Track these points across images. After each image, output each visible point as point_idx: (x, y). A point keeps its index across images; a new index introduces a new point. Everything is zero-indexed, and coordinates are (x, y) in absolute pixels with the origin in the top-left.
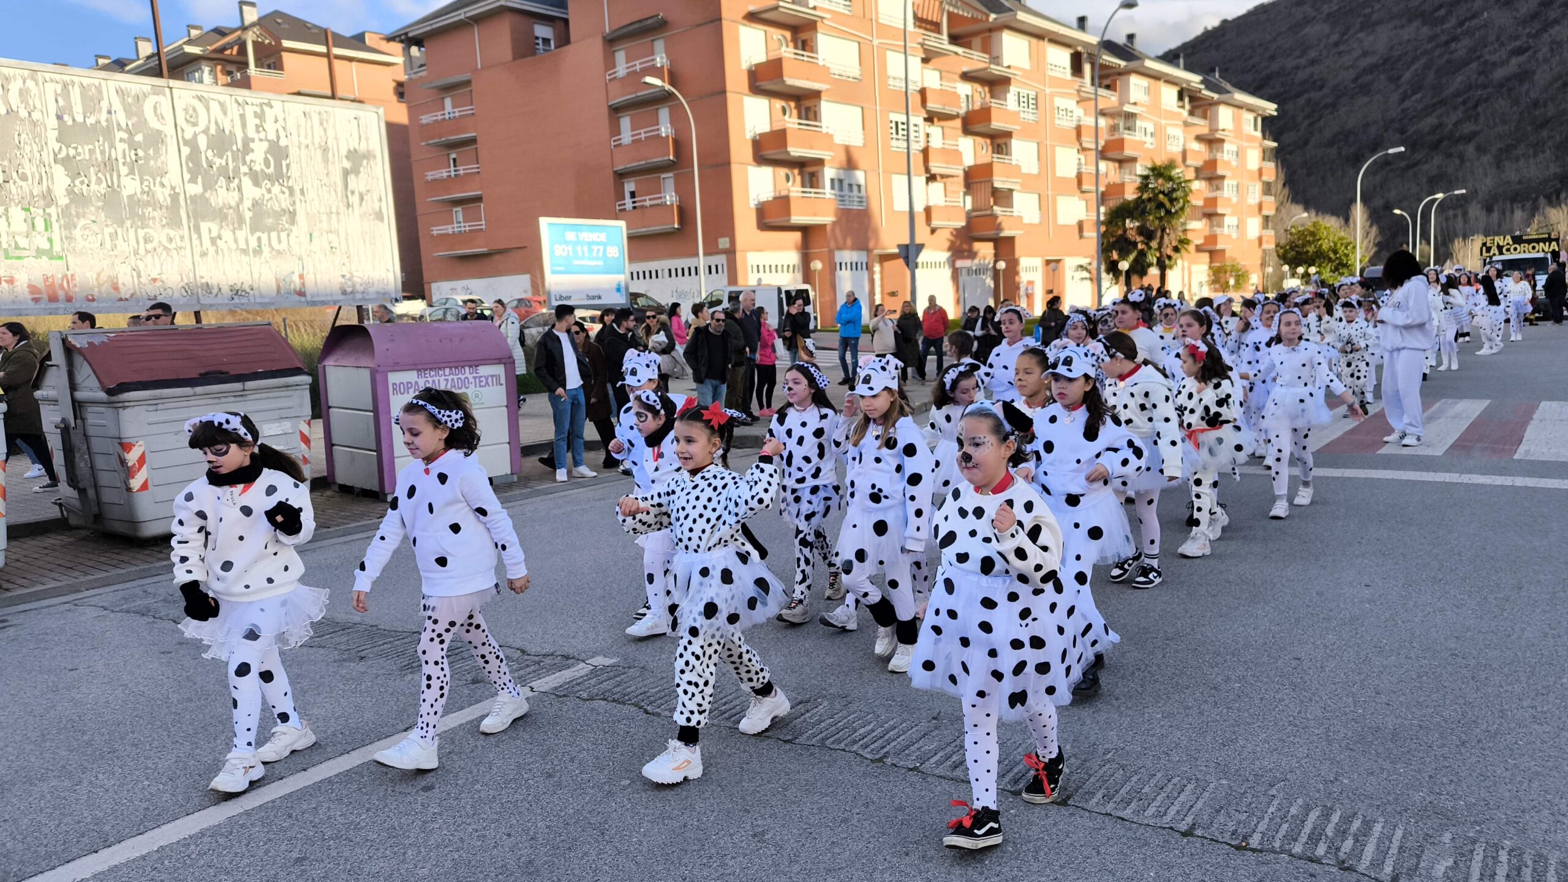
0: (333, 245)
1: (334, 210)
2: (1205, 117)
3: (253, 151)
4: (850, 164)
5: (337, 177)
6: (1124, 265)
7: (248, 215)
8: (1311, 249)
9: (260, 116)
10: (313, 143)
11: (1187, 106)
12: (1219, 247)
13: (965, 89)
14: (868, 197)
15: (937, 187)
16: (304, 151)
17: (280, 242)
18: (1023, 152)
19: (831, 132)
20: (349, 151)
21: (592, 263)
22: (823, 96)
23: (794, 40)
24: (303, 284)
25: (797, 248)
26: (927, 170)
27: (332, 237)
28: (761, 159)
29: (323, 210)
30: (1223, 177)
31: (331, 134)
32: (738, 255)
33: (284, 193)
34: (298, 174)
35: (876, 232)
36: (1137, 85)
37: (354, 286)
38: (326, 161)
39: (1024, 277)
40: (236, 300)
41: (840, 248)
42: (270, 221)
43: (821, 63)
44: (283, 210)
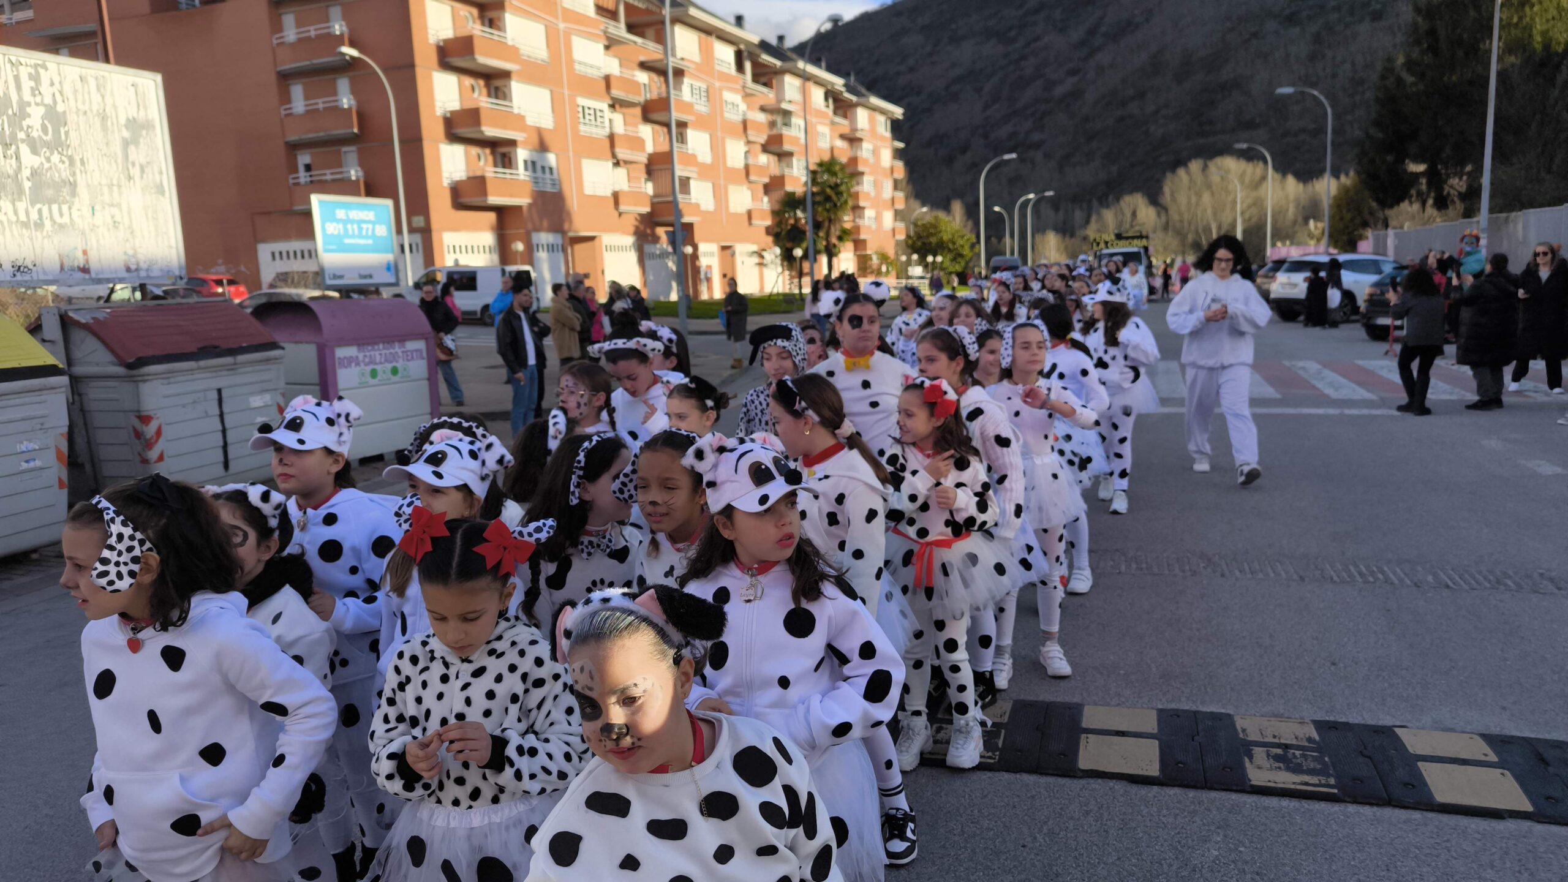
0: (118, 218)
1: (115, 182)
2: (845, 116)
3: (29, 116)
4: (543, 147)
5: (117, 148)
6: (798, 252)
7: (27, 185)
8: (933, 240)
9: (36, 78)
10: (91, 110)
11: (831, 106)
12: (862, 237)
13: (643, 77)
14: (560, 181)
15: (622, 172)
16: (82, 118)
17: (61, 215)
18: (697, 142)
19: (523, 113)
20: (128, 120)
21: (362, 242)
22: (513, 76)
23: (482, 17)
24: (87, 261)
25: (492, 229)
26: (614, 156)
27: (115, 211)
28: (453, 137)
29: (104, 182)
30: (862, 174)
31: (109, 101)
32: (435, 236)
33: (63, 162)
34: (77, 143)
35: (569, 214)
36: (790, 83)
37: (138, 264)
38: (105, 128)
39: (703, 262)
40: (19, 277)
41: (538, 229)
42: (50, 192)
43: (510, 43)
44: (63, 181)
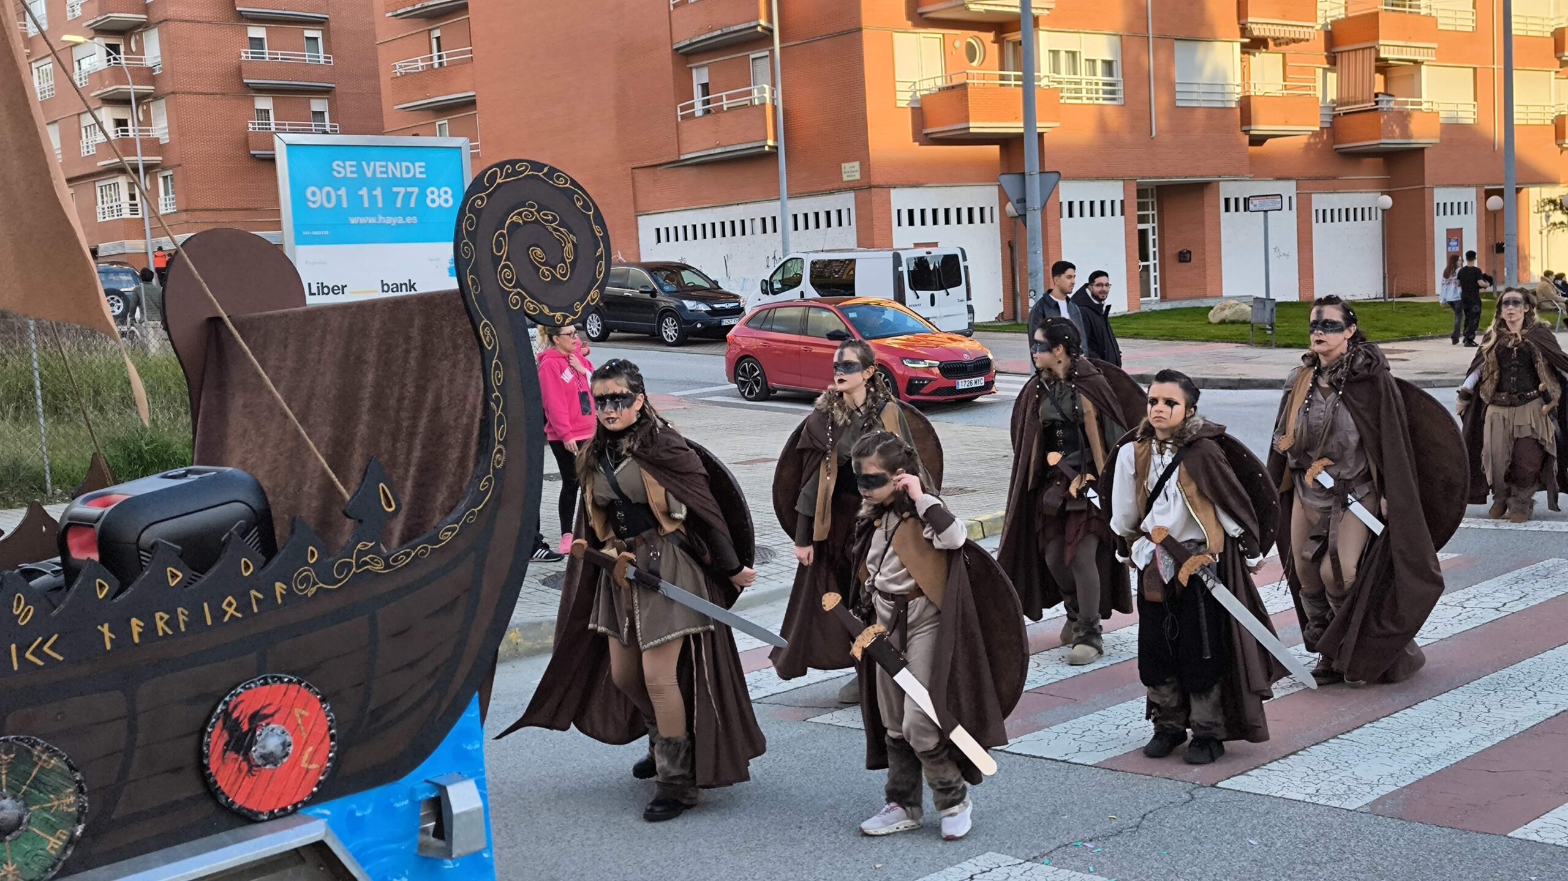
14: (1124, 83)
15: (1266, 64)
25: (994, 175)
28: (921, 18)
32: (875, 193)
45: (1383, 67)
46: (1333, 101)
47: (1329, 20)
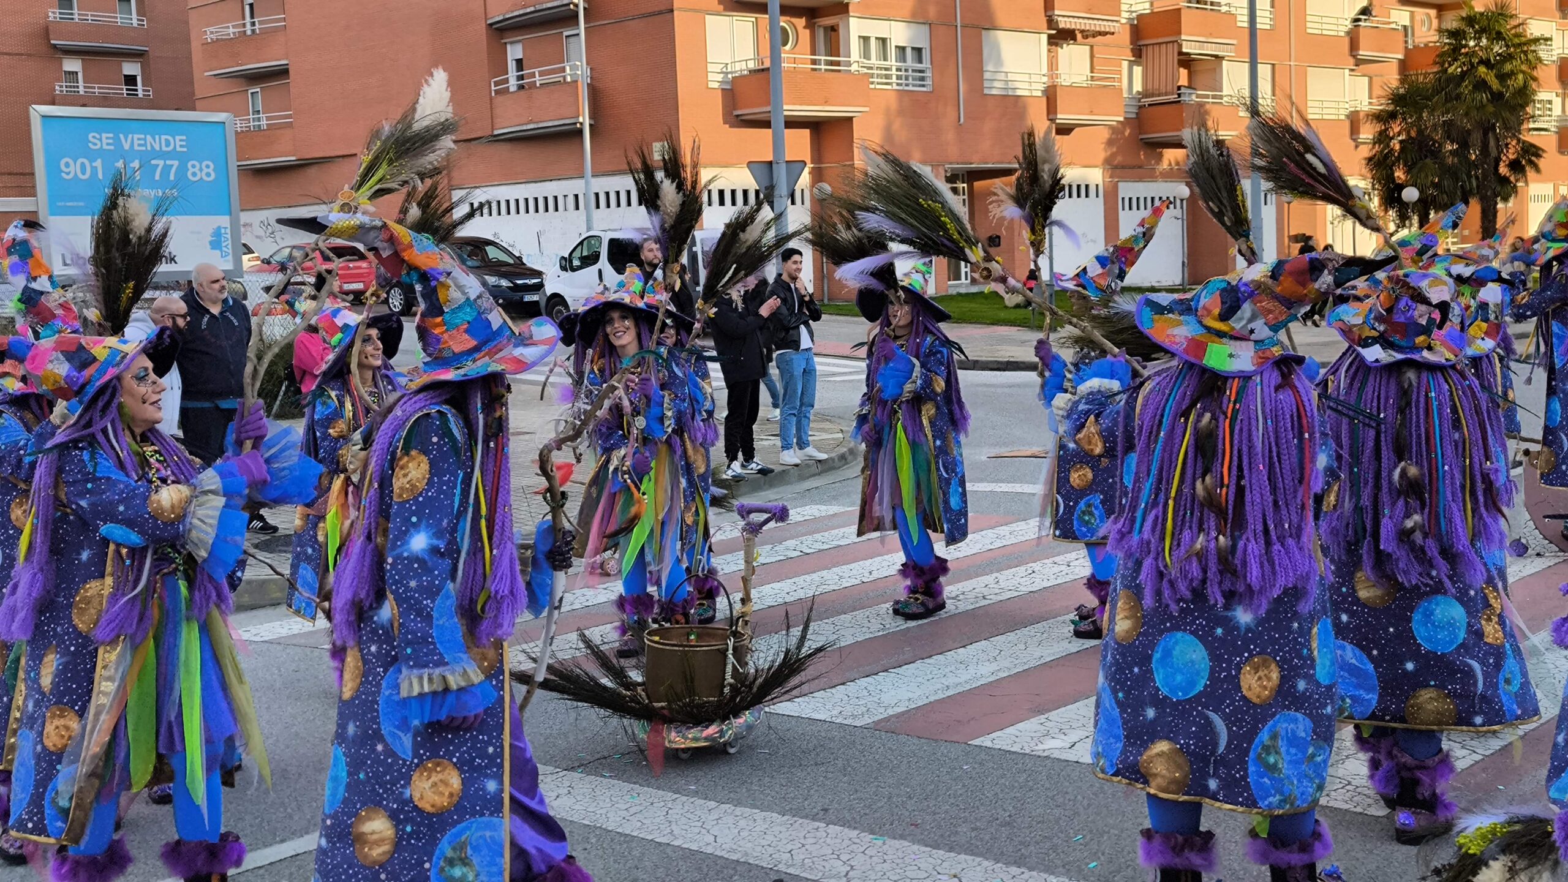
6: (1411, 194)
26: (1051, 22)
45: (1186, 61)
46: (1138, 93)
47: (1134, 15)
